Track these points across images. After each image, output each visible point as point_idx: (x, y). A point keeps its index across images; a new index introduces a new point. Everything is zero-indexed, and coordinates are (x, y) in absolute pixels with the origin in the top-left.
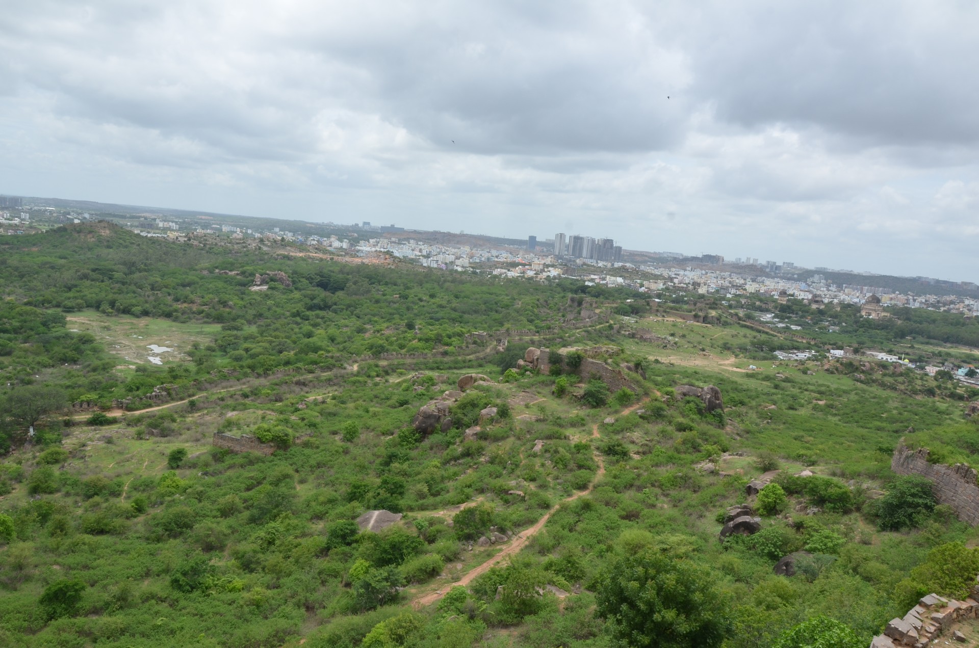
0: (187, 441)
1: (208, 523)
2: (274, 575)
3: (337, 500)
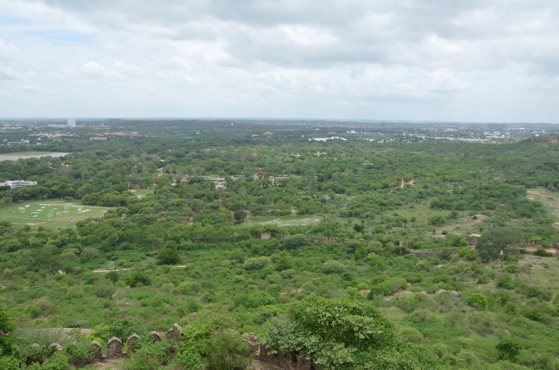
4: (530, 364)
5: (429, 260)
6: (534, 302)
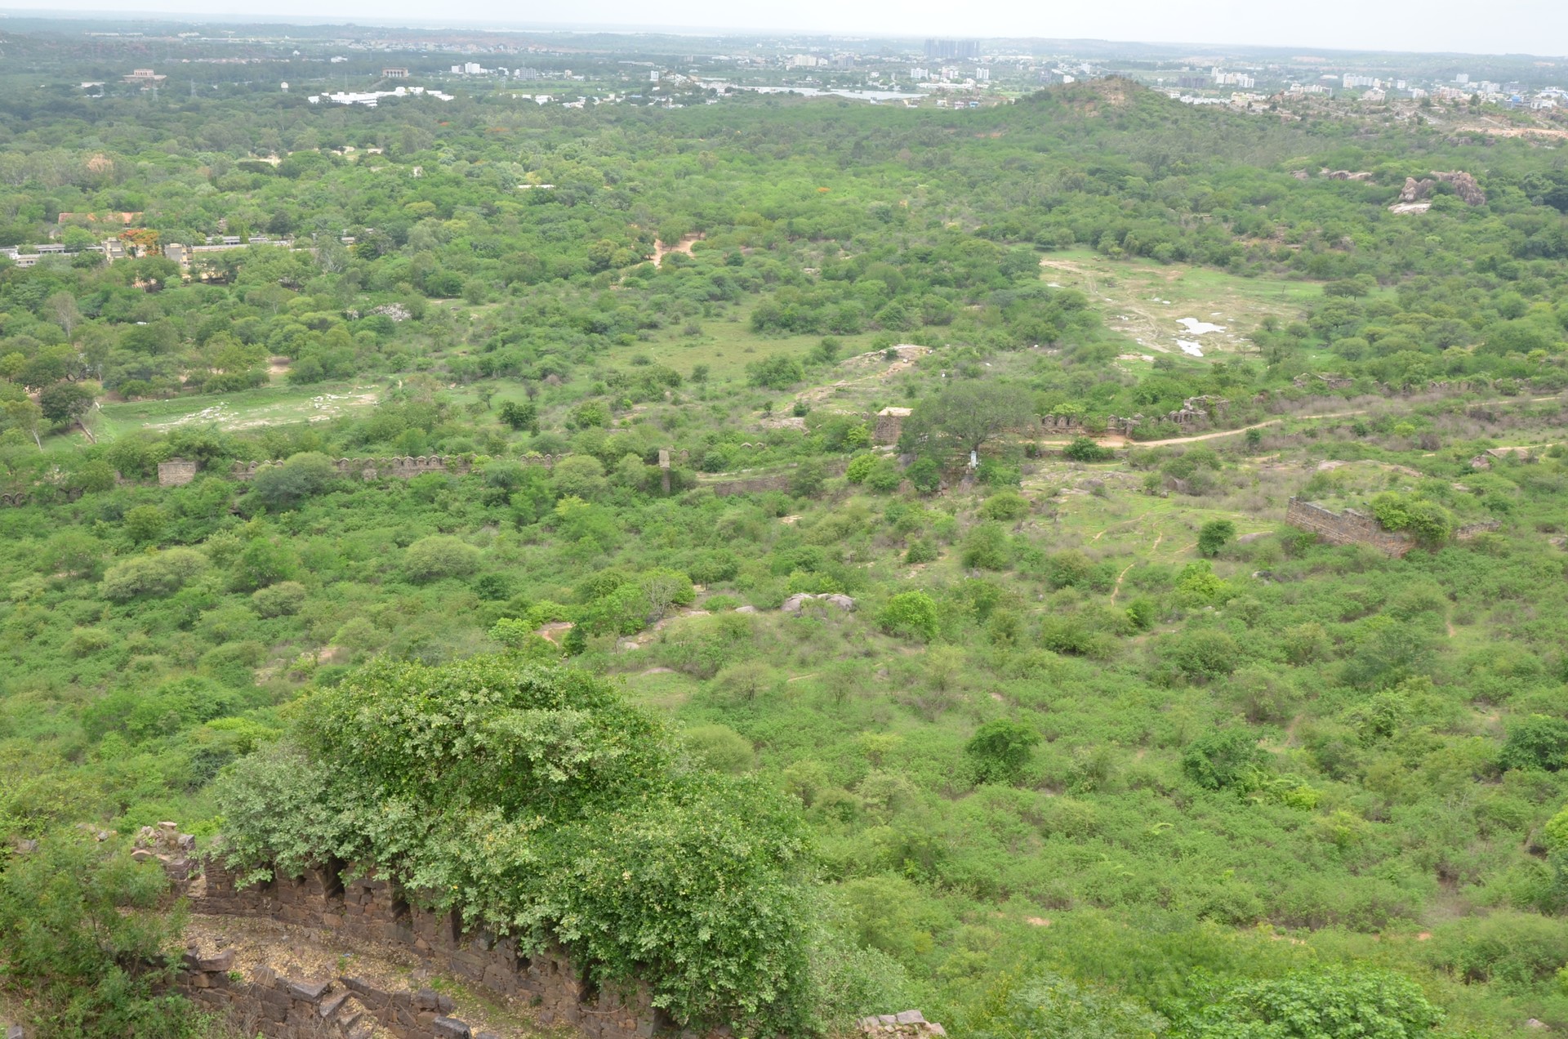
0: (1237, 509)
1: (1262, 669)
2: (1380, 795)
3: (1535, 671)
4: (1062, 783)
5: (758, 503)
6: (1068, 602)
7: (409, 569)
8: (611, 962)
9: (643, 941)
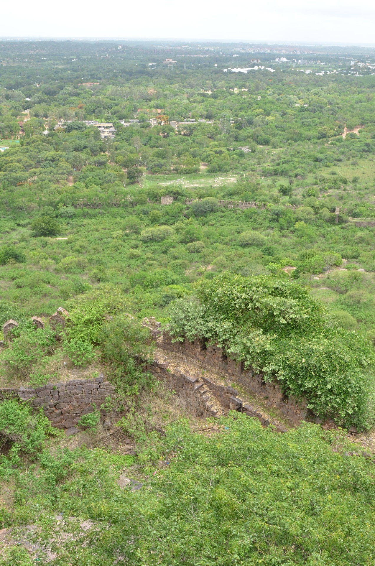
7: (240, 241)
8: (294, 390)
9: (307, 384)
